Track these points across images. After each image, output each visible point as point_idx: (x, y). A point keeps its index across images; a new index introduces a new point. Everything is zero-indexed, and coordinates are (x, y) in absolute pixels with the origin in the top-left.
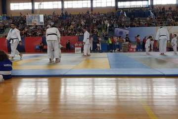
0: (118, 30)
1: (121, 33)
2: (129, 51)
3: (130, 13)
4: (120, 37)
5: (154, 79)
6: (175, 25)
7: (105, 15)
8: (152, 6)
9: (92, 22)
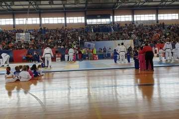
0: (87, 43)
1: (89, 45)
2: (93, 59)
3: (96, 29)
7: (77, 30)
8: (114, 22)
9: (67, 36)
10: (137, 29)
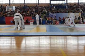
0: (51, 14)
1: (52, 16)
2: (56, 24)
3: (56, 6)
4: (52, 17)
5: (68, 37)
6: (77, 12)
7: (45, 7)
8: (67, 3)
9: (39, 10)
10: (81, 7)
